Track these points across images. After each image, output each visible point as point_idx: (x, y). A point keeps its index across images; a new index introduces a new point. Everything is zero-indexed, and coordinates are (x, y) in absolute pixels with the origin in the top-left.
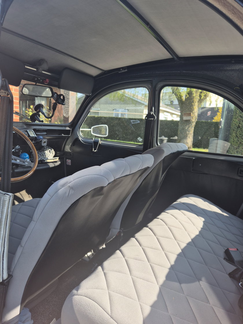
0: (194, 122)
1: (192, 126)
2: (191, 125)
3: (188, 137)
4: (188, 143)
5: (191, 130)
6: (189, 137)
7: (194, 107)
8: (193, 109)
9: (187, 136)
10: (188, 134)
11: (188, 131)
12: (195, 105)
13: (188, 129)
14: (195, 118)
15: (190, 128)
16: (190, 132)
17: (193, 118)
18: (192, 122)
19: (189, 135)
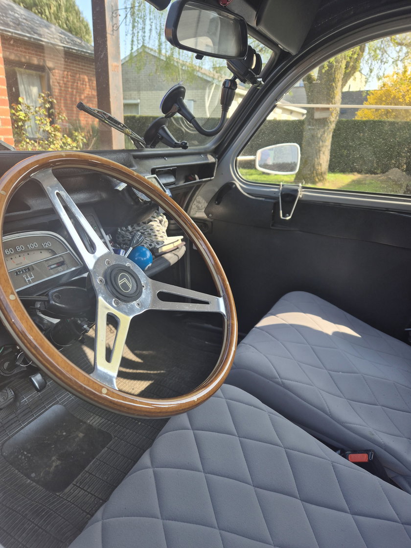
0: (333, 121)
1: (330, 130)
2: (328, 129)
3: (322, 152)
4: (321, 165)
5: (327, 138)
6: (324, 153)
7: (335, 92)
8: (334, 95)
9: (320, 151)
10: (323, 147)
11: (322, 141)
12: (336, 88)
13: (321, 136)
14: (335, 114)
15: (326, 134)
16: (325, 142)
17: (333, 114)
18: (330, 122)
19: (323, 149)
